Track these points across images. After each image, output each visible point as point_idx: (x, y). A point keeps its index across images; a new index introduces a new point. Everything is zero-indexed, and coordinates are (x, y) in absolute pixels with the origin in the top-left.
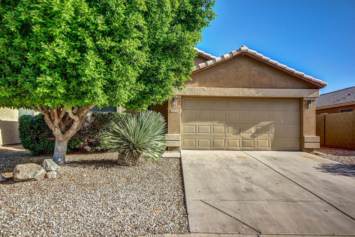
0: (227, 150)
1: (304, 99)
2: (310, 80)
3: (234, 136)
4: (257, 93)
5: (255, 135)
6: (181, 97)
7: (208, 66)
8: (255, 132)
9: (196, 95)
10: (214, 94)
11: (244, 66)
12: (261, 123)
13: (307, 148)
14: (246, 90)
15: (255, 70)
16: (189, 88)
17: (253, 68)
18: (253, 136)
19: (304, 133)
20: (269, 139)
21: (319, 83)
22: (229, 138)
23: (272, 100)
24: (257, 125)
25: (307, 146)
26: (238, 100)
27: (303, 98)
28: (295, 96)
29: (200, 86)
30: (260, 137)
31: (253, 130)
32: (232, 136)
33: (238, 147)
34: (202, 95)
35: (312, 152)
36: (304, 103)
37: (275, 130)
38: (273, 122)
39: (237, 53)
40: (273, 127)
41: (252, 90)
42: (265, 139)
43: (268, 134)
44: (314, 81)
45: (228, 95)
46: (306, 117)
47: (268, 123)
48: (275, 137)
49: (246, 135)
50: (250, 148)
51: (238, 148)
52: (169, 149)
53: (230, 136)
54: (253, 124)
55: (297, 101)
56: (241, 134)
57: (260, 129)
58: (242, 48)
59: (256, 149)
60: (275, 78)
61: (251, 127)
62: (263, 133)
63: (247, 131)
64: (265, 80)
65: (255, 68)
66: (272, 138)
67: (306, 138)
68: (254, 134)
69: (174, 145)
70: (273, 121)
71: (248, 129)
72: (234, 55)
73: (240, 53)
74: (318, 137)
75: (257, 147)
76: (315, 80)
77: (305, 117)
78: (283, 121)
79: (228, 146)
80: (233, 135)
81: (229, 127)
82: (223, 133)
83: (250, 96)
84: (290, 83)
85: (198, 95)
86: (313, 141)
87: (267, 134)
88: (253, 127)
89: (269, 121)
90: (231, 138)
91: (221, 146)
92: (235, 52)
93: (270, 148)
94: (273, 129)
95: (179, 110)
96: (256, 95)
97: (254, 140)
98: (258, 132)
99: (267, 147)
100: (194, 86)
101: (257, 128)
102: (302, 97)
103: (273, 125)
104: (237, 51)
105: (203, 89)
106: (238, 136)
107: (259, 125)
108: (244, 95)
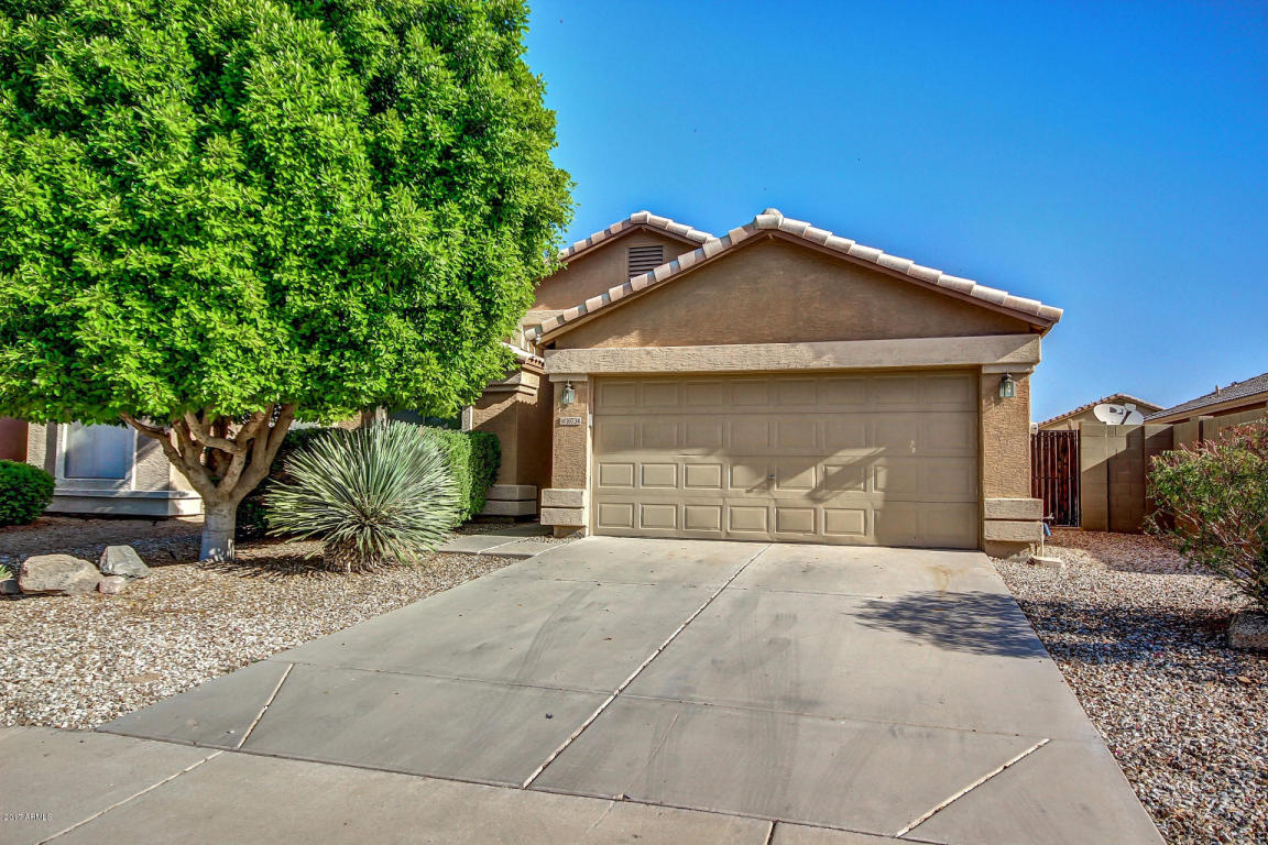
0: (729, 539)
1: (984, 371)
2: (997, 304)
3: (750, 495)
4: (819, 356)
5: (819, 495)
6: (586, 379)
7: (657, 283)
8: (821, 483)
9: (626, 370)
10: (680, 367)
11: (776, 271)
12: (840, 454)
13: (995, 538)
14: (779, 348)
15: (812, 281)
16: (607, 352)
17: (806, 276)
18: (814, 497)
19: (987, 489)
20: (868, 505)
21: (1031, 313)
22: (736, 501)
23: (877, 377)
24: (826, 461)
25: (992, 532)
26: (763, 382)
27: (979, 367)
28: (950, 360)
29: (644, 343)
30: (834, 502)
31: (812, 477)
32: (745, 495)
33: (762, 530)
34: (644, 370)
35: (1019, 555)
36: (986, 384)
37: (889, 478)
38: (882, 449)
39: (746, 234)
40: (879, 468)
41: (802, 346)
42: (856, 505)
43: (865, 490)
44: (1012, 306)
45: (722, 368)
46: (992, 432)
47: (861, 453)
48: (886, 500)
49: (792, 492)
50: (801, 535)
51: (764, 534)
52: (555, 533)
53: (738, 496)
54: (815, 458)
55: (967, 378)
56: (771, 491)
57: (837, 473)
58: (760, 218)
59: (821, 540)
60: (880, 304)
61: (807, 467)
62: (846, 486)
63: (792, 482)
64: (846, 314)
65: (812, 277)
66: (879, 504)
67: (990, 504)
68: (816, 490)
69: (567, 522)
70: (880, 446)
71: (796, 474)
72: (735, 241)
73: (753, 233)
74: (1036, 504)
75: (826, 531)
76: (1016, 302)
77: (989, 432)
78: (916, 447)
79: (731, 528)
80: (748, 492)
81: (736, 469)
82: (716, 487)
83: (793, 366)
84: (934, 317)
85: (635, 370)
86: (1019, 517)
87: (859, 489)
88: (813, 469)
89: (866, 447)
90: (742, 502)
91: (708, 528)
92: (738, 234)
93: (871, 538)
94: (882, 476)
95: (584, 418)
96: (815, 365)
97: (815, 510)
98: (830, 483)
99: (859, 533)
100: (625, 345)
101: (826, 470)
102: (977, 362)
103: (881, 461)
104: (745, 228)
105: (648, 353)
106: (765, 496)
107: (833, 460)
108: (773, 366)
